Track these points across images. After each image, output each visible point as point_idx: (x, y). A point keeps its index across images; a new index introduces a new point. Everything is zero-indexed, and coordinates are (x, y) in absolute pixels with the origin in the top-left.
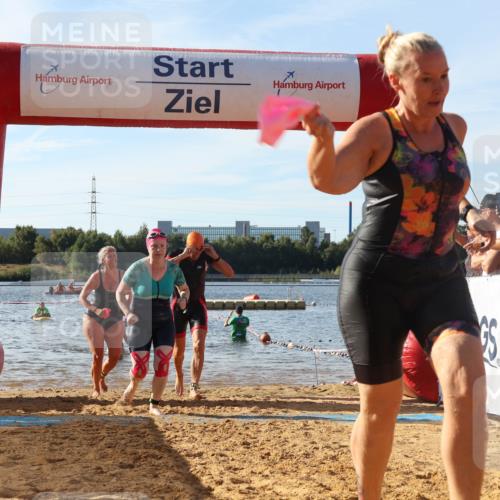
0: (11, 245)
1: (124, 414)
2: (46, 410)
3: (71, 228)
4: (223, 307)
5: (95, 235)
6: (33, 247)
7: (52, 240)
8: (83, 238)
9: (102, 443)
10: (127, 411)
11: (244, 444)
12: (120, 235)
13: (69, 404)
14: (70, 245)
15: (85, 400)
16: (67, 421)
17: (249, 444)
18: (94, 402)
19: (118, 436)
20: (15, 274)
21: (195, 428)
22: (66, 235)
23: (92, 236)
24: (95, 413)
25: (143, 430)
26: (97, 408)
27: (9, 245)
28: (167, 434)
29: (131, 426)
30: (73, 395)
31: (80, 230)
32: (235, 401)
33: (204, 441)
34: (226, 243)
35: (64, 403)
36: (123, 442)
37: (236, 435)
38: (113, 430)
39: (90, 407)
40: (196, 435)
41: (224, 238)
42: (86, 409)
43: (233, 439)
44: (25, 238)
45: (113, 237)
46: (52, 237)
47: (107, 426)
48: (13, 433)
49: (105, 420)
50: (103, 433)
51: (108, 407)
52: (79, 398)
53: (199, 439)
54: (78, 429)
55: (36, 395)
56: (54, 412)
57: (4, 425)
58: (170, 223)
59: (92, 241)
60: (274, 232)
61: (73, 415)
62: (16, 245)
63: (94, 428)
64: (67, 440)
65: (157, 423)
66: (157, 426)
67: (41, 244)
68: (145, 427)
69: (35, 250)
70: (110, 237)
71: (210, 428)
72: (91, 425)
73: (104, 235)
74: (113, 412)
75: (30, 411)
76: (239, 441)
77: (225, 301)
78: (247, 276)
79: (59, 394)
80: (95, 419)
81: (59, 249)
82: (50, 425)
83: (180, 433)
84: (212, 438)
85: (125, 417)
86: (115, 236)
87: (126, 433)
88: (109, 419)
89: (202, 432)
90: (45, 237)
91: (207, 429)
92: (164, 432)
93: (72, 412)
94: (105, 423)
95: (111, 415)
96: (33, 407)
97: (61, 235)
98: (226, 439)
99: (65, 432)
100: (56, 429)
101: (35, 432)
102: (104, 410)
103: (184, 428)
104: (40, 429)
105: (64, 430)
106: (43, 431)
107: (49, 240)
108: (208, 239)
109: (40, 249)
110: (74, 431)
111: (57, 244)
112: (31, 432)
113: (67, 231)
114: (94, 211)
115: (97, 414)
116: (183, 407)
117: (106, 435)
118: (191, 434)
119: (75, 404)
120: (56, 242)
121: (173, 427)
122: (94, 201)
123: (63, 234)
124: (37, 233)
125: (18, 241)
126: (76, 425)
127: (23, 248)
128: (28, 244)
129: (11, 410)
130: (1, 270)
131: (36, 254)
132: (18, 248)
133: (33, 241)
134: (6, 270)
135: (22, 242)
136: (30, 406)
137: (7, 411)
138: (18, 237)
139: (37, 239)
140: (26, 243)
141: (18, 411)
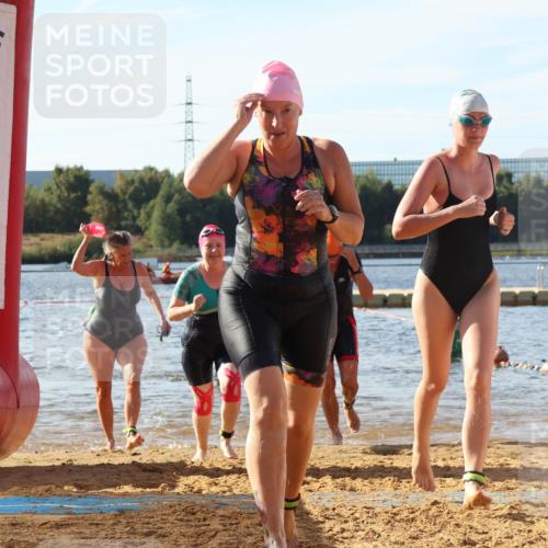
0: (47, 199)
2: (114, 486)
3: (151, 169)
6: (86, 204)
7: (118, 191)
8: (171, 186)
9: (214, 543)
11: (465, 543)
13: (155, 476)
14: (148, 199)
15: (182, 469)
16: (151, 504)
18: (197, 471)
19: (242, 529)
20: (55, 250)
21: (376, 515)
22: (142, 181)
24: (199, 491)
26: (202, 482)
27: (42, 201)
28: (327, 525)
30: (160, 459)
31: (167, 173)
32: (447, 468)
33: (393, 539)
35: (149, 474)
37: (450, 528)
38: (231, 520)
39: (191, 479)
40: (378, 528)
42: (184, 483)
43: (445, 535)
44: (71, 188)
46: (117, 185)
47: (221, 512)
48: (58, 526)
50: (215, 524)
51: (222, 480)
52: (170, 464)
53: (384, 534)
54: (171, 519)
55: (96, 461)
56: (127, 489)
60: (510, 168)
61: (161, 493)
62: (55, 200)
64: (152, 538)
66: (308, 513)
67: (101, 198)
69: (88, 209)
71: (405, 514)
74: (231, 490)
75: (87, 487)
76: (456, 537)
79: (136, 459)
80: (199, 500)
81: (130, 205)
82: (122, 512)
83: (351, 525)
84: (407, 534)
87: (254, 526)
88: (224, 501)
89: (389, 522)
90: (104, 186)
91: (398, 518)
92: (322, 523)
93: (160, 489)
94: (217, 508)
95: (228, 494)
96: (93, 481)
97: (133, 181)
98: (432, 535)
99: (148, 523)
100: (133, 518)
101: (97, 524)
102: (216, 484)
103: (357, 515)
104: (104, 519)
105: (147, 520)
106: (111, 522)
107: (113, 190)
108: (393, 182)
109: (98, 207)
110: (164, 521)
111: (127, 197)
112: (91, 524)
113: (144, 174)
114: (189, 137)
115: (204, 492)
116: (354, 478)
117: (221, 527)
118: (370, 526)
119: (164, 475)
120: (124, 193)
121: (338, 514)
122: (189, 119)
123: (135, 178)
124: (91, 178)
125: (58, 192)
126: (168, 512)
127: (68, 205)
128: (76, 197)
129: (53, 487)
130: (31, 245)
131: (90, 215)
132: (59, 206)
133: (86, 192)
134: (38, 244)
135: (66, 194)
136: (86, 480)
137: (47, 487)
138: (58, 186)
139: (91, 189)
140: (72, 196)
141: (66, 488)
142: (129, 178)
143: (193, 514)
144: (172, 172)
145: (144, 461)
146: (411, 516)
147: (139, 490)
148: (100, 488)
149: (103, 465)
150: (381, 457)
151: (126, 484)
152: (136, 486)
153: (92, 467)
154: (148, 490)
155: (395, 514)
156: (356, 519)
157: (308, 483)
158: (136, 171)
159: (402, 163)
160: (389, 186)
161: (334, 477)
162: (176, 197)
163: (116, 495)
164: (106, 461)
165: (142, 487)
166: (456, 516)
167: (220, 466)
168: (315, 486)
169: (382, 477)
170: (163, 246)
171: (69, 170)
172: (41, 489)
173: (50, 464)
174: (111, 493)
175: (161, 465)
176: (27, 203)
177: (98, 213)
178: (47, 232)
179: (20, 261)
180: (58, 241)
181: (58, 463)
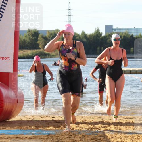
0: (25, 39)
2: (47, 127)
3: (58, 30)
6: (37, 40)
7: (47, 37)
12: (84, 33)
13: (59, 124)
16: (58, 132)
20: (28, 55)
21: (127, 137)
25: (99, 138)
26: (74, 126)
27: (24, 39)
28: (112, 140)
29: (93, 136)
35: (57, 123)
44: (33, 36)
45: (80, 34)
48: (30, 138)
49: (79, 132)
50: (78, 139)
51: (80, 125)
54: (65, 137)
55: (41, 119)
56: (51, 128)
57: (26, 134)
58: (112, 26)
62: (28, 39)
63: (73, 136)
65: (106, 134)
66: (106, 136)
67: (42, 39)
68: (100, 137)
69: (38, 42)
70: (78, 35)
75: (39, 127)
79: (53, 119)
82: (49, 135)
86: (82, 34)
87: (90, 139)
89: (131, 139)
90: (43, 35)
91: (134, 138)
92: (111, 139)
93: (61, 128)
94: (79, 134)
95: (82, 130)
96: (40, 125)
97: (52, 34)
99: (57, 138)
100: (53, 136)
101: (42, 138)
102: (78, 127)
103: (122, 137)
104: (44, 137)
105: (57, 137)
106: (46, 138)
107: (46, 36)
108: (134, 35)
109: (41, 42)
110: (62, 138)
111: (50, 39)
112: (40, 138)
113: (55, 32)
114: (70, 20)
115: (74, 129)
116: (121, 126)
117: (80, 140)
118: (125, 140)
119: (62, 124)
120: (49, 38)
121: (116, 137)
122: (70, 14)
123: (53, 33)
124: (39, 33)
125: (29, 37)
126: (63, 135)
127: (32, 41)
128: (35, 39)
129: (29, 127)
130: (21, 53)
131: (39, 44)
132: (29, 41)
133: (37, 37)
134: (23, 53)
135: (31, 38)
136: (38, 125)
137: (27, 127)
138: (29, 35)
139: (39, 36)
140: (33, 38)
141: (32, 127)
142: (51, 33)
143: (71, 136)
145: (56, 120)
146: (138, 138)
147: (54, 128)
148: (42, 127)
149: (43, 120)
150: (129, 120)
151: (50, 126)
152: (54, 127)
153: (40, 121)
154: (57, 128)
155: (133, 137)
156: (121, 138)
157: (106, 127)
158: (53, 31)
159: (137, 29)
160: (132, 36)
161: (114, 125)
163: (48, 129)
164: (44, 119)
165: (56, 127)
167: (79, 121)
168: (109, 128)
169: (129, 126)
171: (32, 30)
172: (25, 127)
173: (27, 120)
174: (46, 129)
175: (61, 120)
176: (20, 40)
177: (41, 43)
178: (26, 49)
179: (18, 58)
180: (29, 52)
181: (30, 120)
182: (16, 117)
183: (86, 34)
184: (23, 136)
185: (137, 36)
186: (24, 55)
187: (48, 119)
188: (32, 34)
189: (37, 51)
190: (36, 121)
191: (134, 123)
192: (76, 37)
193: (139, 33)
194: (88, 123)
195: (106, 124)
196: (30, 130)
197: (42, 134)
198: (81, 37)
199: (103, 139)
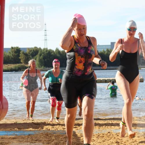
0: (9, 55)
1: (62, 130)
2: (27, 128)
3: (36, 47)
4: (106, 81)
5: (47, 50)
6: (19, 56)
7: (28, 53)
8: (41, 52)
9: (53, 143)
10: (63, 129)
11: (116, 142)
12: (58, 50)
13: (38, 126)
14: (35, 55)
15: (45, 124)
16: (37, 133)
17: (119, 142)
18: (49, 124)
19: (60, 139)
20: (12, 68)
22: (34, 51)
23: (45, 51)
24: (49, 130)
26: (50, 127)
27: (8, 56)
28: (82, 138)
30: (39, 122)
31: (40, 48)
32: (112, 124)
33: (98, 141)
34: (106, 52)
35: (36, 125)
36: (62, 142)
37: (113, 139)
38: (57, 137)
39: (47, 127)
41: (105, 50)
42: (45, 127)
43: (111, 140)
44: (15, 52)
45: (55, 51)
46: (27, 51)
47: (55, 135)
48: (13, 138)
49: (54, 132)
50: (53, 138)
51: (55, 127)
52: (42, 123)
53: (96, 140)
54: (42, 137)
55: (23, 122)
56: (31, 129)
57: (10, 135)
59: (46, 53)
61: (40, 130)
62: (11, 55)
63: (49, 136)
64: (37, 141)
65: (77, 133)
66: (77, 135)
67: (23, 55)
69: (20, 58)
70: (53, 51)
71: (101, 135)
72: (47, 135)
73: (50, 50)
74: (57, 129)
75: (21, 129)
76: (114, 141)
77: (106, 79)
78: (116, 67)
79: (33, 121)
82: (30, 135)
84: (102, 140)
85: (63, 131)
86: (56, 50)
87: (63, 138)
88: (56, 132)
89: (97, 137)
90: (24, 52)
91: (99, 136)
93: (39, 129)
94: (54, 134)
95: (56, 130)
96: (22, 127)
97: (31, 51)
98: (108, 140)
99: (36, 138)
100: (32, 136)
101: (23, 138)
102: (53, 128)
104: (25, 137)
105: (36, 137)
106: (27, 137)
107: (26, 53)
108: (99, 51)
109: (22, 57)
110: (40, 137)
111: (30, 55)
113: (34, 49)
114: (46, 39)
115: (50, 130)
117: (55, 139)
119: (40, 126)
120: (29, 54)
122: (46, 34)
123: (32, 50)
124: (21, 50)
125: (12, 53)
126: (41, 135)
127: (15, 57)
128: (17, 55)
129: (12, 129)
130: (5, 67)
131: (20, 59)
132: (12, 57)
133: (19, 53)
134: (7, 67)
135: (14, 54)
136: (20, 127)
137: (10, 129)
138: (12, 52)
139: (21, 53)
140: (16, 54)
141: (15, 129)
142: (31, 50)
143: (48, 135)
144: (41, 48)
145: (35, 122)
146: (103, 136)
147: (34, 129)
148: (24, 129)
149: (24, 123)
152: (33, 128)
153: (22, 124)
154: (36, 129)
155: (99, 135)
157: (77, 127)
158: (32, 48)
159: (100, 46)
162: (42, 54)
163: (28, 131)
164: (25, 122)
166: (114, 136)
167: (54, 123)
168: (79, 128)
169: (96, 126)
170: (39, 67)
171: (15, 48)
172: (9, 129)
173: (11, 123)
174: (27, 130)
175: (40, 123)
176: (4, 56)
177: (23, 59)
178: (10, 63)
179: (3, 71)
180: (12, 66)
181: (13, 123)
182: (2, 121)
183: (60, 50)
184: (7, 136)
185: (101, 51)
186: (9, 69)
187: (28, 122)
188: (14, 51)
189: (19, 65)
190: (18, 123)
191: (99, 124)
192: (51, 53)
193: (103, 49)
194: (62, 124)
195: (77, 125)
196: (14, 132)
197: (24, 134)
198: (55, 53)
199: (73, 138)
